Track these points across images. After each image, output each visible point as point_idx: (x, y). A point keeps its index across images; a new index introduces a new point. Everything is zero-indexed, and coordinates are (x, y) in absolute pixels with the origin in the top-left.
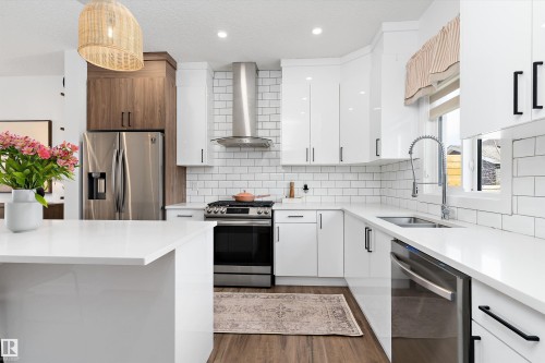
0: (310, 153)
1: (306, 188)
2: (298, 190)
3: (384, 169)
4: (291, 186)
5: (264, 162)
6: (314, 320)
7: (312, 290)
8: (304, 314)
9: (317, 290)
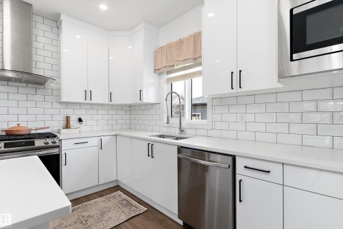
0: (88, 94)
1: (80, 120)
2: (74, 121)
3: (132, 108)
4: (68, 119)
5: (38, 97)
6: (113, 214)
7: (95, 196)
8: (103, 214)
9: (100, 194)
